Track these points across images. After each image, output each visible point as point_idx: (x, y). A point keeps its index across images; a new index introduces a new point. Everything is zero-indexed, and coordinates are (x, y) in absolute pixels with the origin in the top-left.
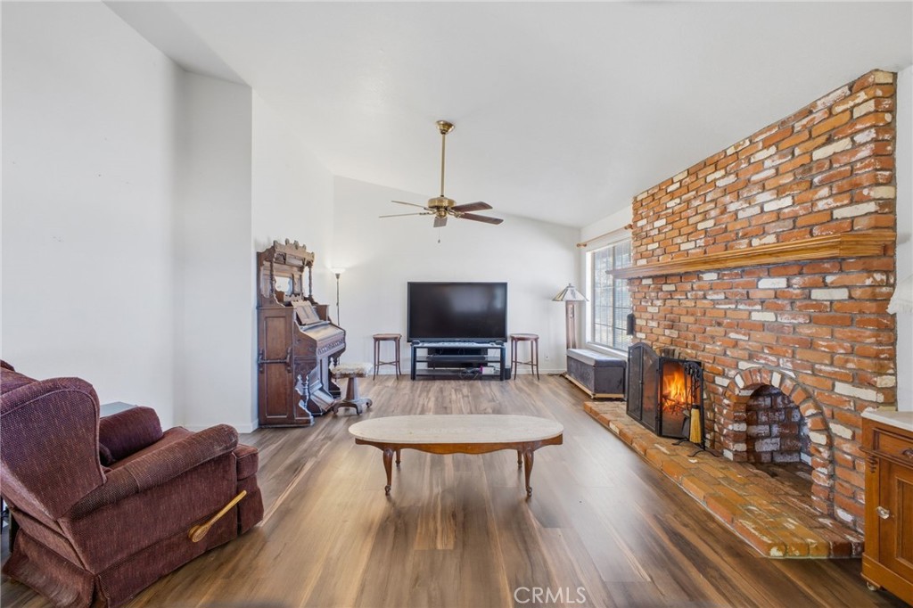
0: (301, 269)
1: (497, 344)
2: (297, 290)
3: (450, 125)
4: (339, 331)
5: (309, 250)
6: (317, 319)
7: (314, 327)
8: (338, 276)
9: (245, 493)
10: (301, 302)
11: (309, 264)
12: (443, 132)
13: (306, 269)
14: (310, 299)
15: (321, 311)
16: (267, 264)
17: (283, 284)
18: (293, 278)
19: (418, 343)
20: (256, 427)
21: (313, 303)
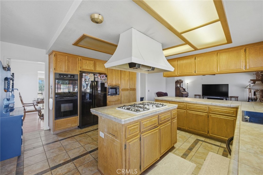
0: (181, 83)
2: (180, 86)
4: (187, 93)
5: (182, 80)
6: (183, 91)
7: (183, 92)
8: (188, 84)
10: (181, 88)
11: (182, 82)
13: (182, 83)
14: (182, 88)
15: (184, 89)
16: (177, 83)
17: (178, 85)
18: (180, 84)
19: (204, 96)
21: (183, 88)
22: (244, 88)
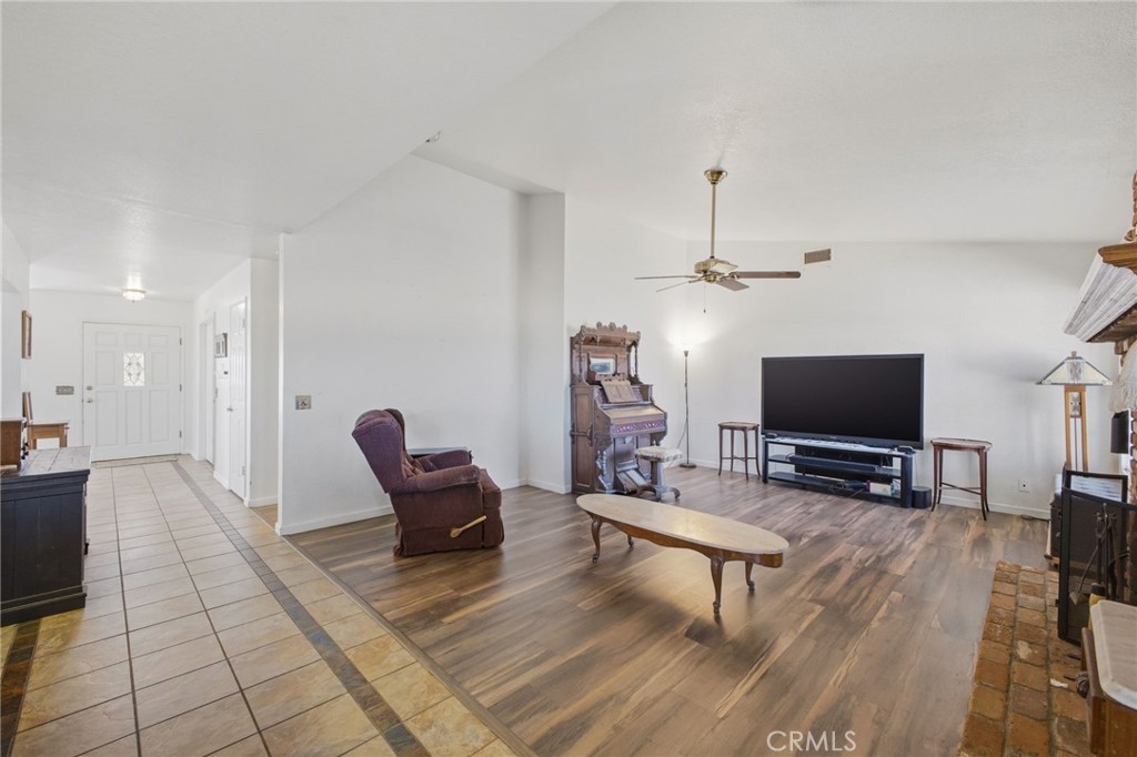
0: (629, 347)
1: (899, 450)
2: (620, 370)
3: (720, 173)
4: (659, 412)
5: (630, 330)
8: (686, 354)
9: (485, 517)
10: (616, 382)
11: (635, 343)
12: (714, 183)
13: (633, 348)
14: (630, 378)
15: (645, 390)
16: (582, 346)
18: (616, 358)
19: (773, 437)
20: (570, 490)
21: (637, 382)
22: (1029, 379)
